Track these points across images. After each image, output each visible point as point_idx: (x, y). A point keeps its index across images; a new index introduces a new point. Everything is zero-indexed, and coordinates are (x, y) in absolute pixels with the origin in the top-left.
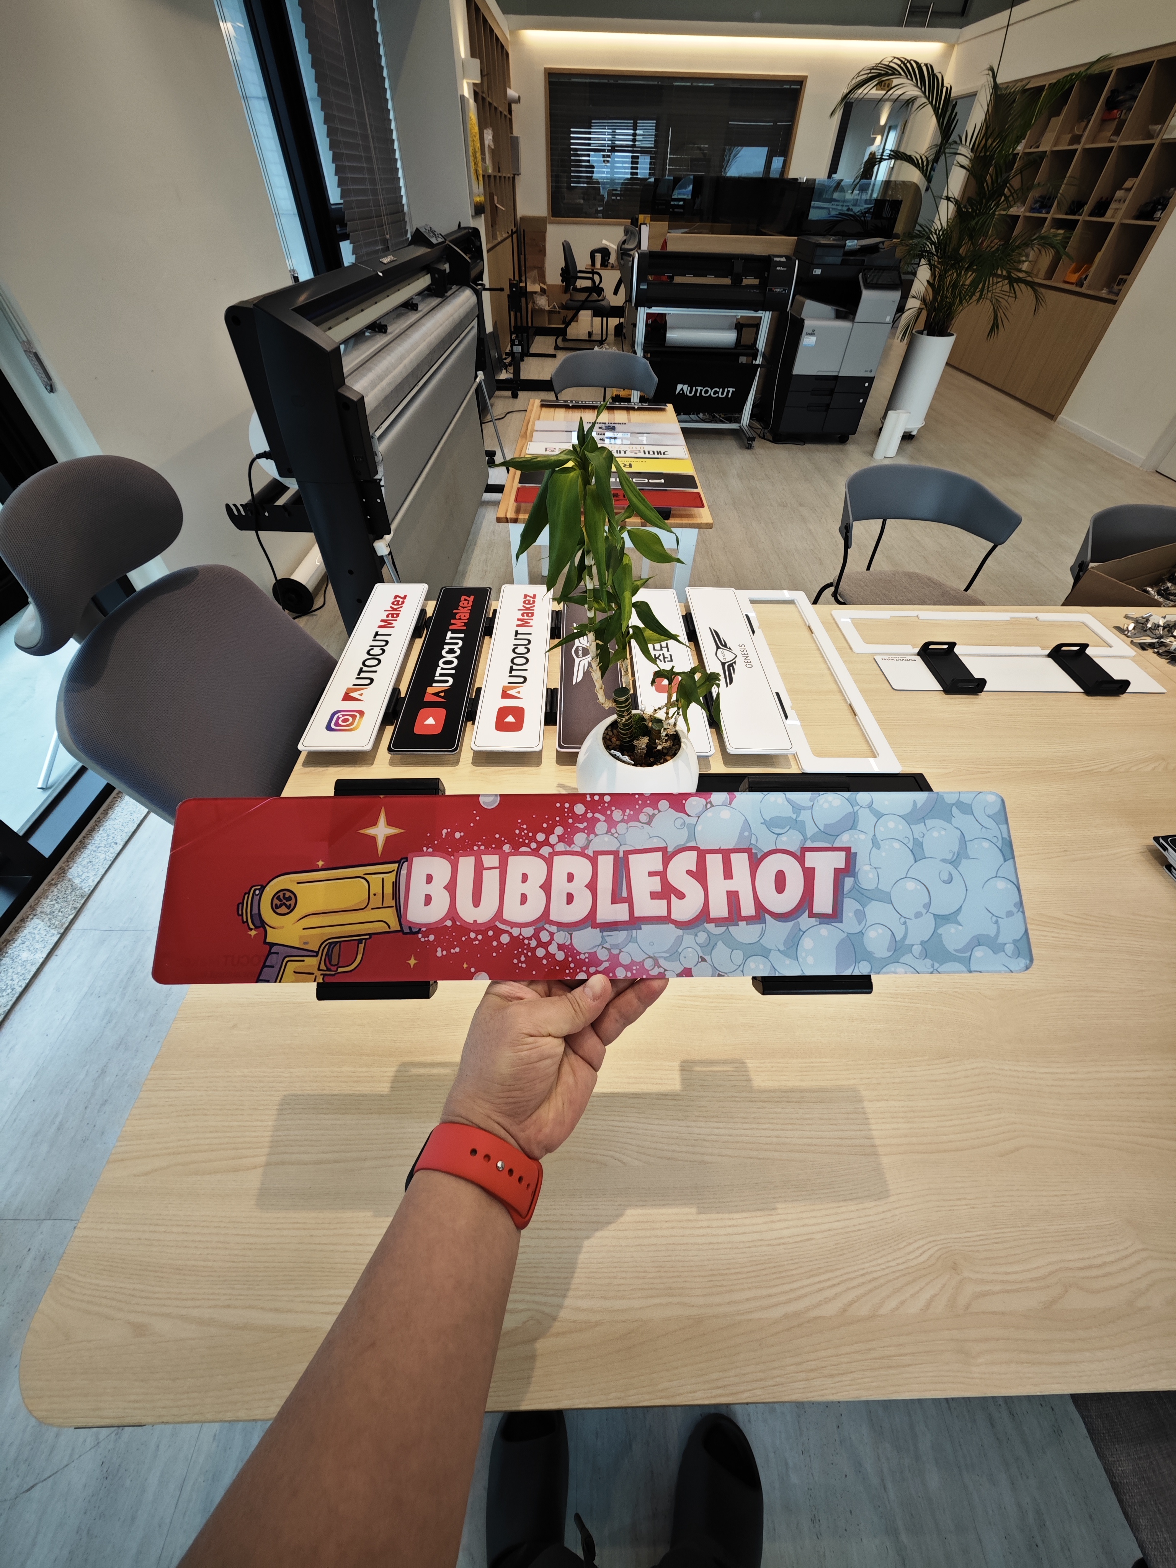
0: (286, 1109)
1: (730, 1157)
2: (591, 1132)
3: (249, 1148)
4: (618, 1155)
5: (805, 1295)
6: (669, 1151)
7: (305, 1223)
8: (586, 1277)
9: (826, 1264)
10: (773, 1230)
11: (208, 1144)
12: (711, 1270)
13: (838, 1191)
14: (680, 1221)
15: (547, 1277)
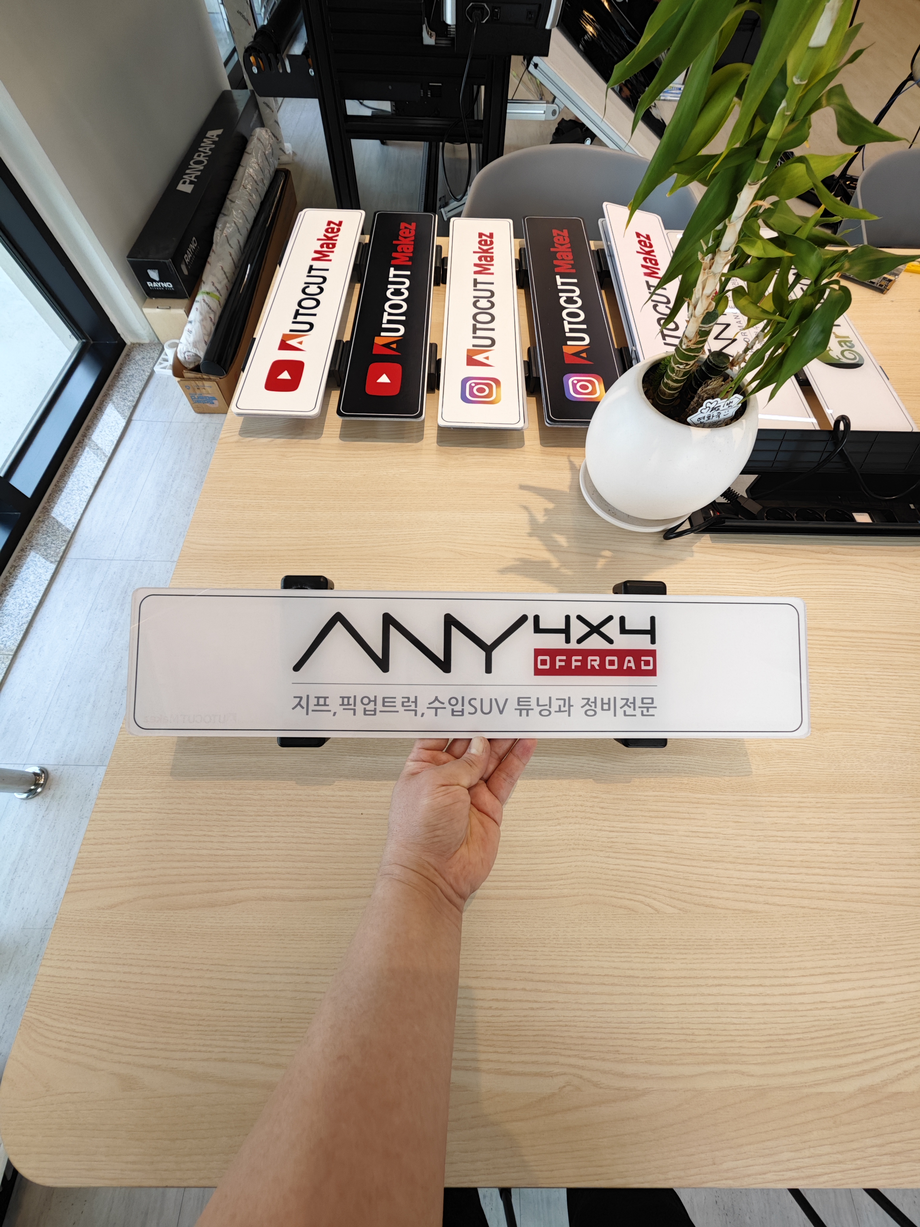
0: (261, 836)
1: (778, 905)
2: (614, 872)
3: (224, 880)
4: (648, 900)
5: (882, 1067)
6: (706, 896)
7: (297, 968)
8: (626, 1039)
9: (902, 1032)
10: (835, 991)
11: (176, 875)
12: (770, 1035)
13: (907, 949)
14: (727, 978)
15: (582, 1037)
